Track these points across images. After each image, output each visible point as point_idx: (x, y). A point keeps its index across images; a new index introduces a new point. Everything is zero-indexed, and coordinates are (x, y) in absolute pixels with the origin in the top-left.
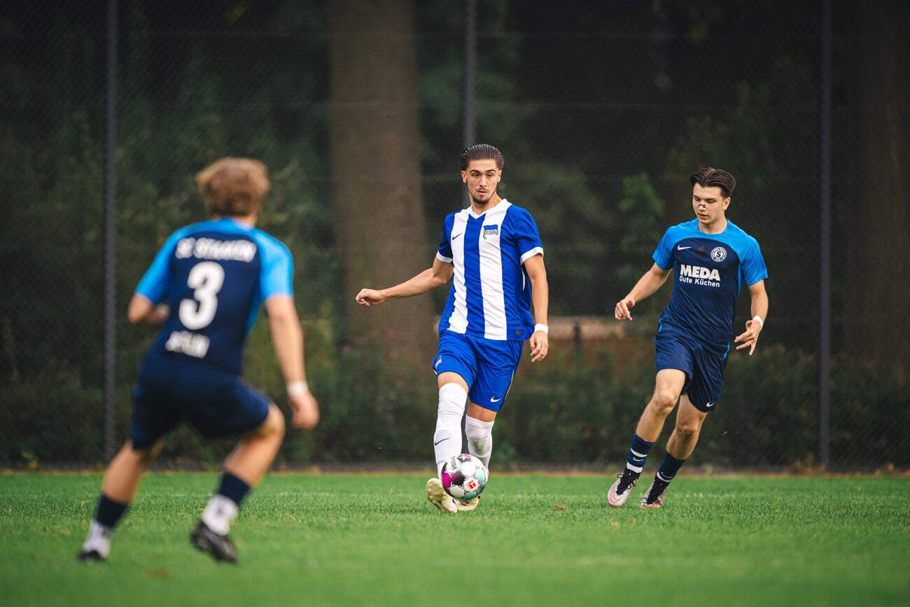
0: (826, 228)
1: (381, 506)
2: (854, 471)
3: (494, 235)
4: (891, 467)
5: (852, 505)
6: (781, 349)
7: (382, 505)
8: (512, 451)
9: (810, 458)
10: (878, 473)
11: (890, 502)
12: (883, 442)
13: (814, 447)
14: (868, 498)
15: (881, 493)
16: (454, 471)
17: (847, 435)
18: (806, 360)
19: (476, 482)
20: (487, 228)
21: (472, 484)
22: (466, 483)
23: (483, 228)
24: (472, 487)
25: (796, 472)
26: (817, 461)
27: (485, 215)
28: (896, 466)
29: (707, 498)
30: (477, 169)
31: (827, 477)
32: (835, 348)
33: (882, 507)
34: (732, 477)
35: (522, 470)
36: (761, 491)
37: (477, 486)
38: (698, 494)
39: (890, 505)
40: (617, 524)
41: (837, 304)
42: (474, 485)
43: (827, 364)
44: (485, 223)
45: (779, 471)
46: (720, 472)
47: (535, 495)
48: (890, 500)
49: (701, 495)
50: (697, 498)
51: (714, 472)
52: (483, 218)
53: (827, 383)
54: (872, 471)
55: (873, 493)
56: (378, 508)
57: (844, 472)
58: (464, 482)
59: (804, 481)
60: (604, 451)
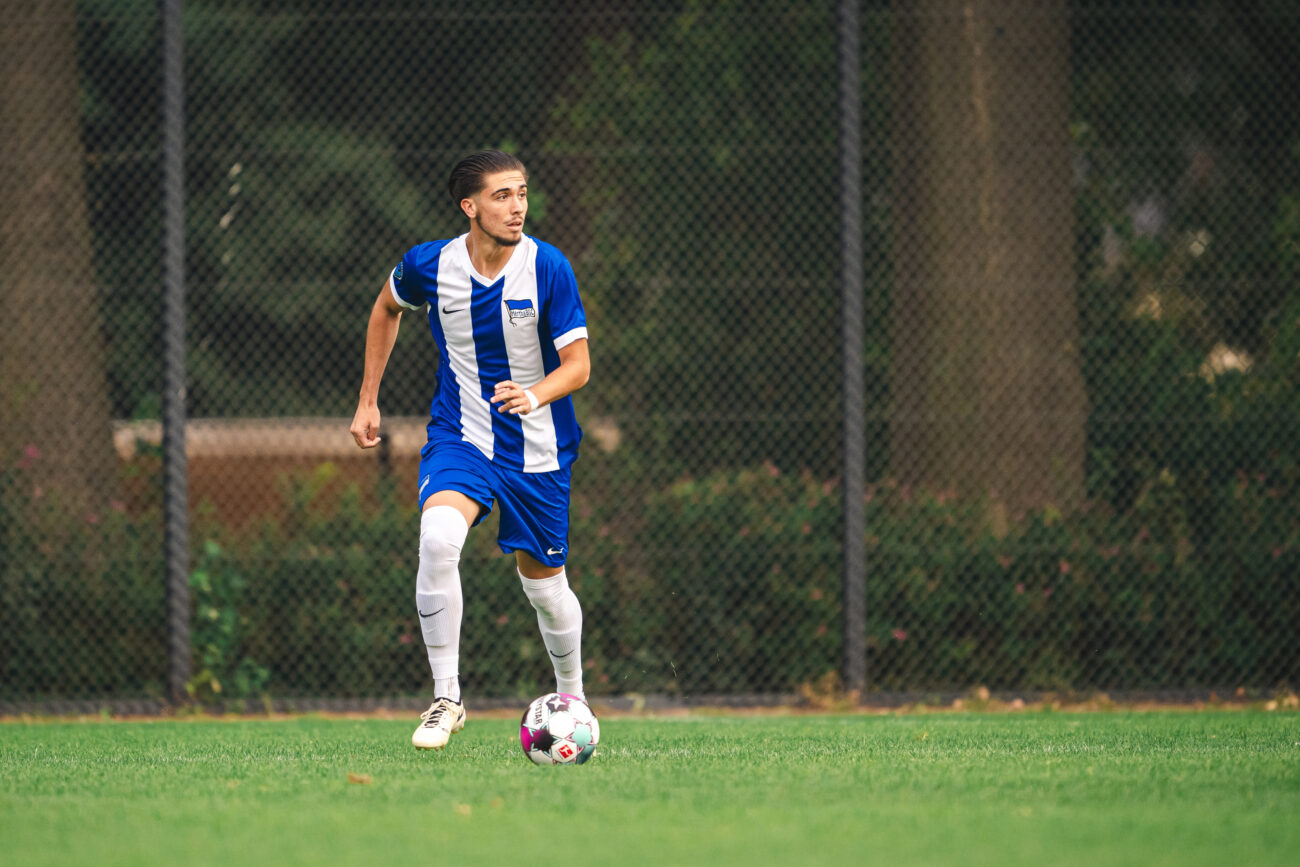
0: (853, 241)
1: (18, 781)
2: (913, 702)
4: (984, 693)
5: (911, 767)
6: (771, 471)
7: (20, 778)
8: (264, 674)
10: (958, 704)
11: (984, 760)
12: (969, 645)
13: (838, 658)
14: (941, 754)
15: (965, 743)
16: (538, 727)
17: (899, 634)
18: (818, 491)
19: (573, 747)
20: (512, 304)
21: (565, 750)
22: (555, 748)
23: (504, 306)
24: (565, 755)
25: (803, 704)
26: (844, 683)
27: (502, 281)
28: (993, 689)
29: (635, 756)
30: (505, 187)
31: (863, 712)
32: (873, 473)
33: (970, 770)
34: (683, 717)
36: (739, 741)
37: (575, 753)
38: (618, 749)
39: (983, 765)
40: (466, 810)
41: (876, 386)
42: (570, 752)
43: (860, 499)
44: (506, 296)
45: (773, 705)
46: (656, 709)
47: (309, 755)
48: (984, 756)
49: (624, 751)
50: (617, 757)
51: (645, 709)
52: (499, 286)
53: (859, 537)
54: (947, 703)
55: (952, 743)
56: (13, 784)
57: (895, 705)
58: (553, 747)
59: (818, 722)
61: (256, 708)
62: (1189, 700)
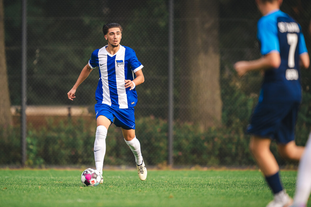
3: (122, 65)
6: (152, 118)
8: (42, 160)
9: (165, 162)
12: (195, 156)
13: (167, 159)
17: (180, 154)
18: (162, 122)
20: (118, 61)
23: (116, 62)
25: (159, 168)
26: (168, 164)
27: (115, 56)
30: (113, 32)
31: (172, 170)
32: (175, 118)
35: (46, 168)
41: (176, 100)
43: (172, 123)
44: (116, 59)
52: (115, 57)
53: (172, 132)
54: (190, 168)
59: (161, 172)
60: (80, 160)
61: (40, 167)
62: (243, 168)
